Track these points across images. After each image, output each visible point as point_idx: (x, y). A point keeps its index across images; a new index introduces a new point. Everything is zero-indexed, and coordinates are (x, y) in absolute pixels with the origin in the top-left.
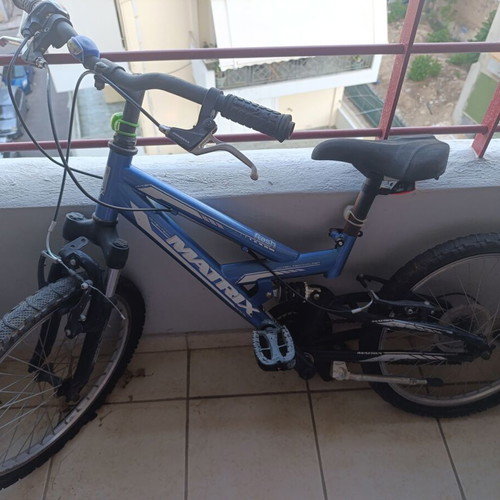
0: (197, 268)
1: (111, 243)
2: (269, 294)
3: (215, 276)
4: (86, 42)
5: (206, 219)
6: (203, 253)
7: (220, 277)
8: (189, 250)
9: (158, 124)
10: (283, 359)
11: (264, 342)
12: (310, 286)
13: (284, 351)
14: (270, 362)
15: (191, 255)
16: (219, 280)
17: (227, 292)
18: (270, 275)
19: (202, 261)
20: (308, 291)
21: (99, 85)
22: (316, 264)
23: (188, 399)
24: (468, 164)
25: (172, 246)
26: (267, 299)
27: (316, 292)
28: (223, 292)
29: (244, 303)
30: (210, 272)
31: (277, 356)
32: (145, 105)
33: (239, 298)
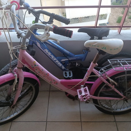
0: (51, 57)
1: (31, 50)
2: (68, 64)
3: (55, 59)
4: (27, 4)
5: (53, 45)
6: (52, 54)
7: (56, 59)
8: (49, 53)
9: (41, 21)
10: (69, 77)
11: (66, 73)
12: (78, 63)
13: (70, 75)
14: (67, 77)
15: (50, 54)
16: (56, 60)
17: (58, 63)
18: (68, 60)
19: (52, 56)
20: (77, 64)
21: (29, 13)
22: (79, 57)
23: (50, 91)
24: (116, 35)
25: (45, 51)
26: (67, 66)
27: (79, 65)
28: (57, 63)
29: (62, 66)
30: (54, 58)
31: (68, 76)
32: (40, 18)
33: (61, 65)
